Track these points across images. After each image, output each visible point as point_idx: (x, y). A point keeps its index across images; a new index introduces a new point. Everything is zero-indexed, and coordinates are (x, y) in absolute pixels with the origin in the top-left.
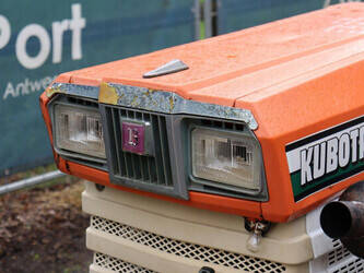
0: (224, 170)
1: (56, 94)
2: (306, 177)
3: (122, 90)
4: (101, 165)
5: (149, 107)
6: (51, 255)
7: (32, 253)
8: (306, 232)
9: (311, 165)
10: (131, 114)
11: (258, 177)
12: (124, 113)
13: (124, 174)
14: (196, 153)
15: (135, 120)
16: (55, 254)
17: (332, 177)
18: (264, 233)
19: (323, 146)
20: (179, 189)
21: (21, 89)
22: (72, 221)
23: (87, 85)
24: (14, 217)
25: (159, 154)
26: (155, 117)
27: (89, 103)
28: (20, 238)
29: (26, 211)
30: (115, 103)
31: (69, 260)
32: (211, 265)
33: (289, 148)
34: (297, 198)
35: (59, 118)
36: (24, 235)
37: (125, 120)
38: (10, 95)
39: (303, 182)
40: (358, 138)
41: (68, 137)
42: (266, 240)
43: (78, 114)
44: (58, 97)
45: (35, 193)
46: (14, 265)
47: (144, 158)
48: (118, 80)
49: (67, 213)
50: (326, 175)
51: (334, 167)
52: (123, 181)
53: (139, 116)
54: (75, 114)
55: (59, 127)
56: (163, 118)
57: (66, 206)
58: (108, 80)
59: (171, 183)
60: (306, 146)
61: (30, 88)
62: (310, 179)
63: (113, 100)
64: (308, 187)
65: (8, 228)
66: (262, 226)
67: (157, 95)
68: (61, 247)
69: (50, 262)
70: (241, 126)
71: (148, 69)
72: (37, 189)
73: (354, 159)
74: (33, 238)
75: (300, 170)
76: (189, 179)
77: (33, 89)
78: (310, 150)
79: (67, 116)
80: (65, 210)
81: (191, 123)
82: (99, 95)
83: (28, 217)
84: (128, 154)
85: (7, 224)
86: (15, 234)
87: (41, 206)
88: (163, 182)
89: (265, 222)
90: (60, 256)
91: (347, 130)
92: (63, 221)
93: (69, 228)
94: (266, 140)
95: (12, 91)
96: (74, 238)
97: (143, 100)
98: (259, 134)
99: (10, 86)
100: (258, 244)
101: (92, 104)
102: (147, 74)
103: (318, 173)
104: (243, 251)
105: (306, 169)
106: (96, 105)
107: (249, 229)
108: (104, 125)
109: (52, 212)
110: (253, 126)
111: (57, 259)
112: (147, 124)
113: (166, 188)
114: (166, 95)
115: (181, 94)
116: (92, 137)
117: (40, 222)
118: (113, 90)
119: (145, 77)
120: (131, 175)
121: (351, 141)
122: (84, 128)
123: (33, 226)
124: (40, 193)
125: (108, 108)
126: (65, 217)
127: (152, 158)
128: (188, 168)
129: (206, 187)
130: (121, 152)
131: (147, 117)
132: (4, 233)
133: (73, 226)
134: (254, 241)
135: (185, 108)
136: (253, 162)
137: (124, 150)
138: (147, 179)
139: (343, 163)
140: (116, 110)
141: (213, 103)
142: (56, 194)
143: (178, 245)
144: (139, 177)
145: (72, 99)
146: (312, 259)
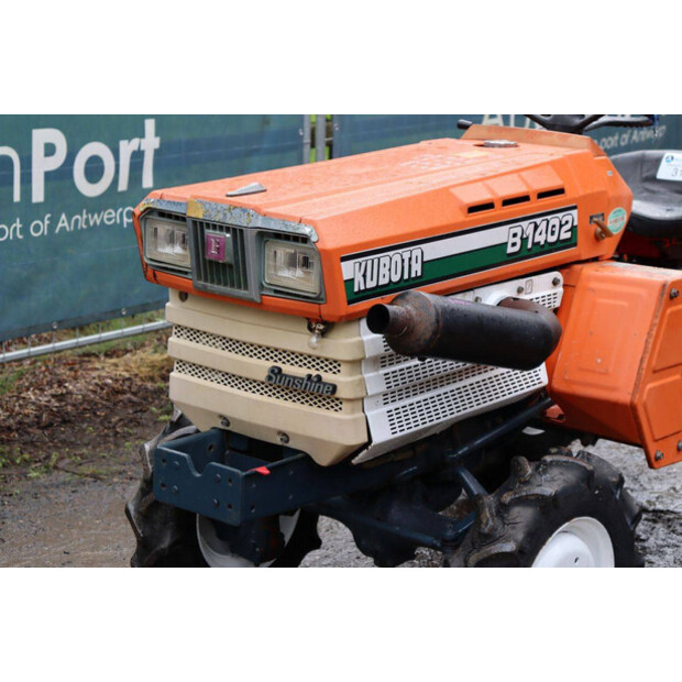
0: (293, 278)
1: (148, 208)
2: (359, 285)
3: (207, 206)
4: (186, 273)
5: (230, 221)
6: (109, 428)
7: (85, 425)
8: (360, 335)
9: (364, 276)
10: (214, 227)
11: (317, 283)
12: (208, 226)
13: (206, 280)
14: (269, 262)
15: (218, 232)
16: (114, 427)
17: (385, 289)
18: (323, 334)
19: (376, 261)
20: (252, 293)
21: (77, 220)
22: (134, 394)
23: (177, 201)
24: (61, 383)
25: (237, 262)
26: (235, 230)
27: (177, 218)
28: (69, 408)
29: (75, 378)
30: (201, 217)
31: (130, 435)
32: (279, 364)
33: (344, 259)
34: (350, 302)
35: (150, 230)
36: (74, 405)
37: (209, 232)
38: (63, 229)
39: (356, 290)
40: (410, 259)
41: (156, 247)
42: (325, 340)
43: (167, 227)
44: (149, 211)
45: (86, 359)
46: (63, 436)
47: (224, 265)
48: (204, 198)
49: (127, 383)
50: (378, 286)
51: (386, 281)
52: (205, 287)
53: (221, 228)
54: (164, 228)
55: (149, 239)
56: (241, 231)
57: (126, 375)
58: (196, 197)
59: (246, 288)
60: (360, 260)
61: (87, 221)
62: (362, 288)
63: (199, 215)
64: (361, 295)
65: (53, 396)
66: (322, 327)
67: (237, 211)
68: (121, 420)
69: (107, 435)
70: (305, 239)
71: (232, 190)
72: (88, 355)
73: (406, 277)
74: (85, 409)
75: (353, 280)
76: (262, 285)
77: (92, 223)
78: (363, 264)
79: (156, 229)
80: (125, 380)
81: (265, 236)
82: (187, 209)
83: (78, 385)
84: (211, 262)
85: (53, 391)
86: (63, 403)
87: (95, 374)
88: (240, 287)
89: (324, 323)
90: (118, 430)
91: (400, 251)
92: (123, 392)
93: (130, 401)
94: (325, 251)
95: (66, 224)
96: (136, 412)
97: (225, 215)
98: (319, 246)
99: (63, 217)
100: (317, 342)
101: (180, 218)
102: (230, 193)
103: (371, 284)
104: (307, 350)
105: (359, 278)
106: (184, 219)
107: (311, 329)
108: (190, 238)
109: (109, 381)
110: (314, 239)
111: (117, 433)
112: (228, 235)
113: (242, 293)
114: (244, 211)
115: (257, 210)
116: (178, 249)
117: (94, 392)
118: (199, 206)
119: (228, 196)
120: (212, 282)
121: (403, 260)
122: (171, 240)
123: (84, 396)
124: (93, 359)
125: (195, 222)
126: (125, 388)
127: (231, 266)
128: (261, 275)
129: (276, 291)
130: (204, 259)
131: (228, 230)
132: (49, 401)
133: (134, 399)
134: (314, 339)
135: (260, 223)
136: (315, 270)
137: (207, 258)
138: (226, 285)
139: (395, 278)
140: (201, 223)
141: (283, 218)
142: (114, 360)
143: (251, 348)
144: (219, 283)
145: (162, 214)
146: (363, 358)
